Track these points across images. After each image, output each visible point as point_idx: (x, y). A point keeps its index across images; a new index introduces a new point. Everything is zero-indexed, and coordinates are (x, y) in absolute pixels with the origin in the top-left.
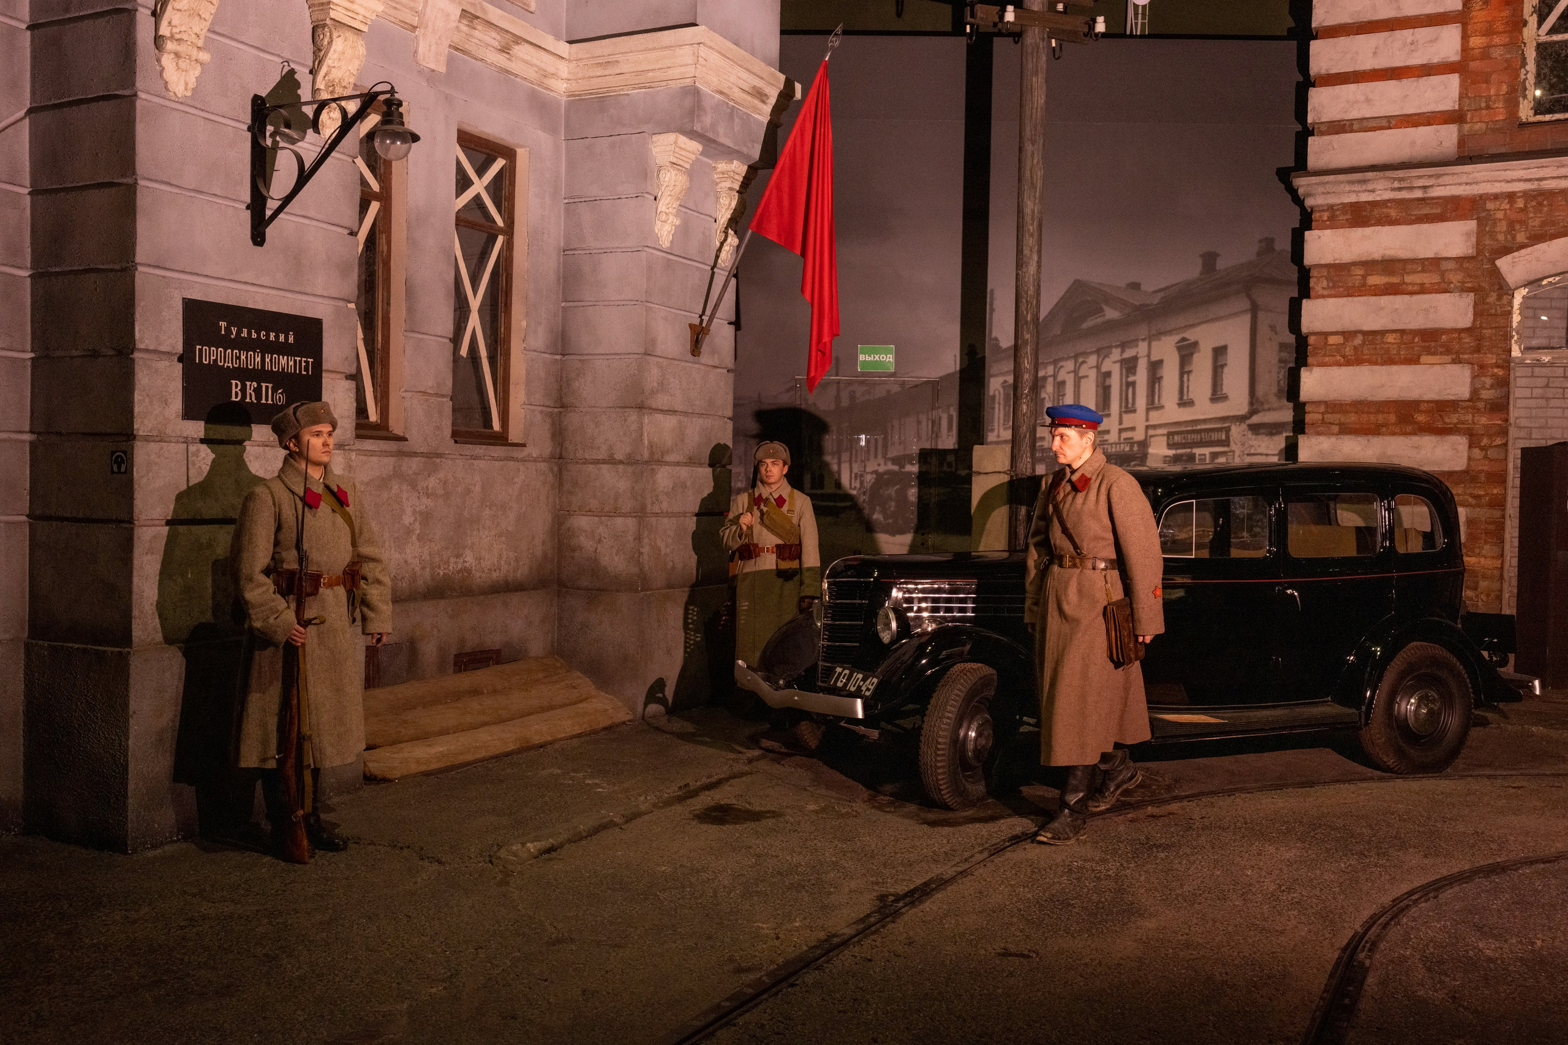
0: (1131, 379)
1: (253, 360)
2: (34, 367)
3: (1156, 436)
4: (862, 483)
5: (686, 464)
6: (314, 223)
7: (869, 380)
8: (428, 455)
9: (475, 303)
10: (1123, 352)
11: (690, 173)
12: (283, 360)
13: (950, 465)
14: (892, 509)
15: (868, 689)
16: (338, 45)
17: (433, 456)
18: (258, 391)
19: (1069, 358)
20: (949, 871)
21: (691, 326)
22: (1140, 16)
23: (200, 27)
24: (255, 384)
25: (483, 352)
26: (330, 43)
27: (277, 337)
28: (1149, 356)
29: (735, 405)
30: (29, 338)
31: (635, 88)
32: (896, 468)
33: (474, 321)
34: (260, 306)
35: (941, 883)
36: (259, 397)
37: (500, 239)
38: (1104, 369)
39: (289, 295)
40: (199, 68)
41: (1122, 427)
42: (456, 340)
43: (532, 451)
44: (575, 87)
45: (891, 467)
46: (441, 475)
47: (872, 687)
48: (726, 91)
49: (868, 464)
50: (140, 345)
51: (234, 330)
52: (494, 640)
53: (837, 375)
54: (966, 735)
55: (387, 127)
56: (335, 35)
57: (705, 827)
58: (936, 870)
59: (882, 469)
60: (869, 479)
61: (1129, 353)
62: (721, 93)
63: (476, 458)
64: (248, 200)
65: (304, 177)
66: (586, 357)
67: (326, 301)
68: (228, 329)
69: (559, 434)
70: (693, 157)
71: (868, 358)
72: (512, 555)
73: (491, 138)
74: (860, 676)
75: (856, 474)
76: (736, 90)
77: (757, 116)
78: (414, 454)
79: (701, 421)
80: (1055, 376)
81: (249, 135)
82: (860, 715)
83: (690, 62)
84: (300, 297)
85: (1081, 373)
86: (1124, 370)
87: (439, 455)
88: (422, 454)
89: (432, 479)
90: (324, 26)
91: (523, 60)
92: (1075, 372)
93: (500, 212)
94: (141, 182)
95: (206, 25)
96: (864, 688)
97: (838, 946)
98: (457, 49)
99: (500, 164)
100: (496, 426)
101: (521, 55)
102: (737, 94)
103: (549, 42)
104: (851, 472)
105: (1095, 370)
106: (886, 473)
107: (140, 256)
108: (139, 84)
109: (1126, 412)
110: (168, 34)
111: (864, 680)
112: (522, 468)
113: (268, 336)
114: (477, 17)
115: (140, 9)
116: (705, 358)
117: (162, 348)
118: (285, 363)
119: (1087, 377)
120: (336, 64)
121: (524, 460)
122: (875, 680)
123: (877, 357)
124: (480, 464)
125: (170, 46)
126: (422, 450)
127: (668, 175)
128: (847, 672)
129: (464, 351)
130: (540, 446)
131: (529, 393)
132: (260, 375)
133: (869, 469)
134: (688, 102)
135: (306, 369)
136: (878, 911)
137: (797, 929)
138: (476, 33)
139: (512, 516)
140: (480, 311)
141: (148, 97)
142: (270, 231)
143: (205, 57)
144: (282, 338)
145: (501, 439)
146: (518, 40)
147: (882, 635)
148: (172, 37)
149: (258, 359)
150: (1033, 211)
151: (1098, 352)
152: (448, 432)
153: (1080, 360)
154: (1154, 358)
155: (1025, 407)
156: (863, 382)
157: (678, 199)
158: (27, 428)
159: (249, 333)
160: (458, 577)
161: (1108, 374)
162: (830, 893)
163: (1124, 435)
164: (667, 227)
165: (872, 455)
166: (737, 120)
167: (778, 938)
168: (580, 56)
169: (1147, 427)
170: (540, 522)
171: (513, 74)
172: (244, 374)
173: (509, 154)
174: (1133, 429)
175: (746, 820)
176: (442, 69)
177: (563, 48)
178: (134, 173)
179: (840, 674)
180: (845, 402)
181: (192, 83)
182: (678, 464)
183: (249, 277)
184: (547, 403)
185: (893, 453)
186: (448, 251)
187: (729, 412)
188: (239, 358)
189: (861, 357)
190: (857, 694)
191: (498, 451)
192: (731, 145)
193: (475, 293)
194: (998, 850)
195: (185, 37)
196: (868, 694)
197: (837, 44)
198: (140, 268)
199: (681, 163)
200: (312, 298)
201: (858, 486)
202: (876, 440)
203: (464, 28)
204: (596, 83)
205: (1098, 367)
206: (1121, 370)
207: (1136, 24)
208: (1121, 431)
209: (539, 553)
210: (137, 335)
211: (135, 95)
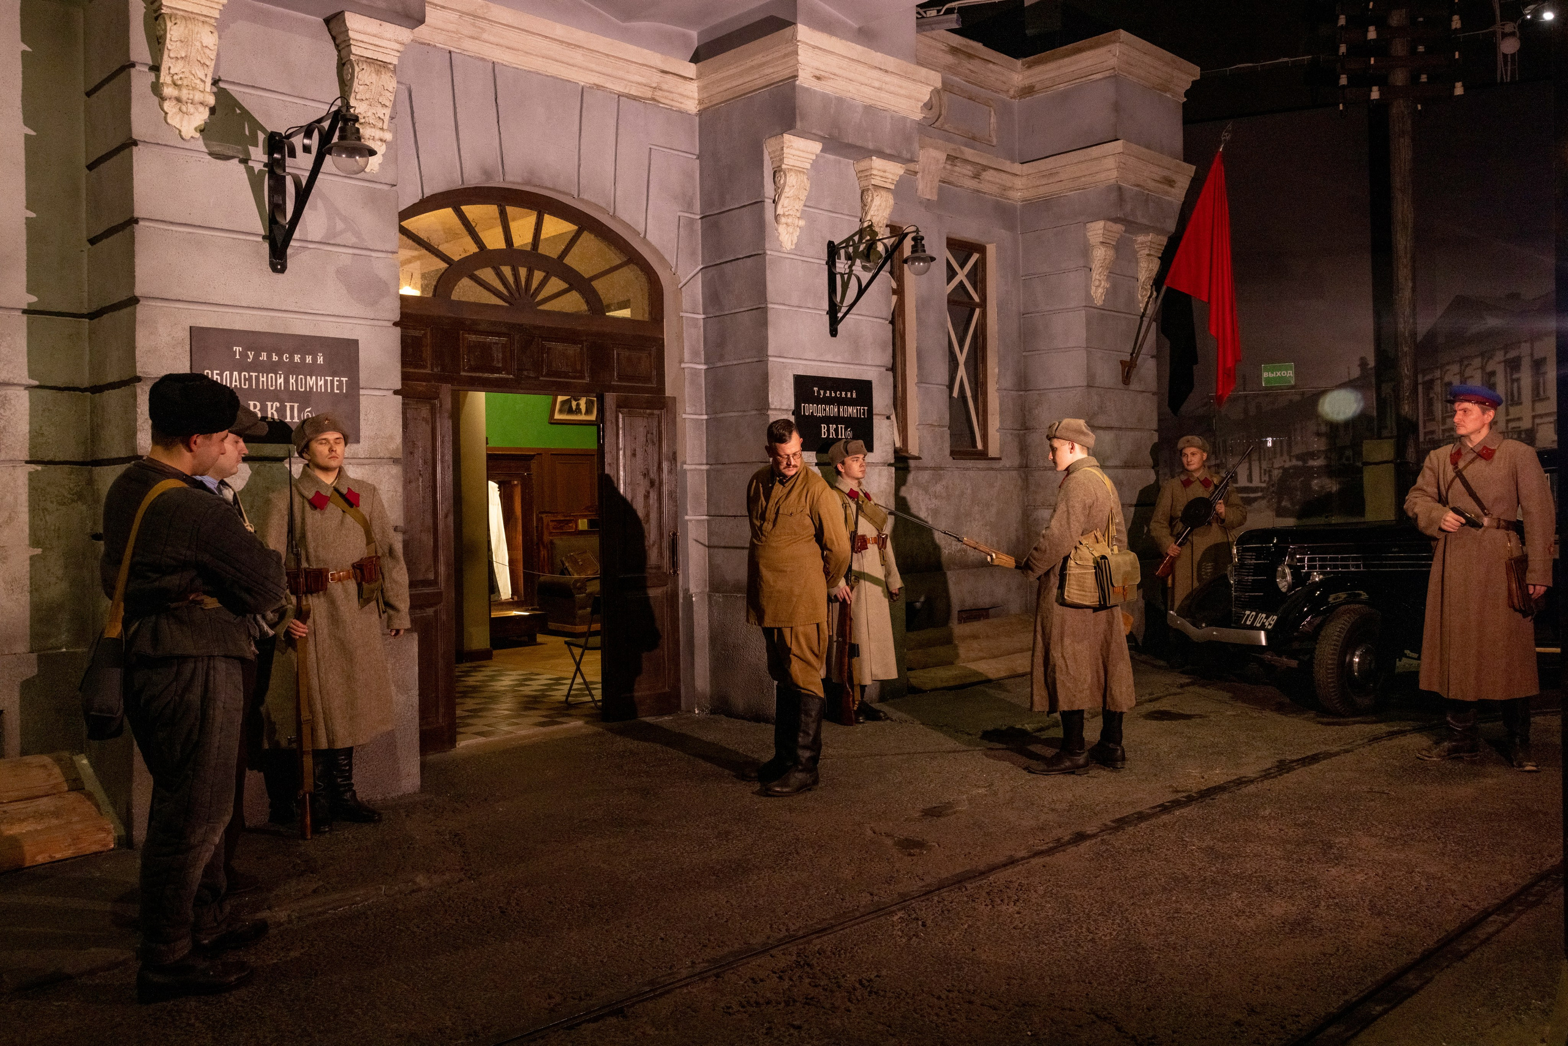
0: (1515, 376)
1: (832, 410)
2: (707, 423)
3: (1541, 424)
4: (1270, 476)
5: (1122, 467)
6: (865, 318)
7: (1272, 393)
8: (934, 469)
9: (962, 358)
10: (1506, 353)
11: (1117, 248)
12: (850, 409)
13: (1348, 459)
14: (1298, 497)
15: (1270, 624)
16: (877, 201)
17: (937, 469)
18: (836, 430)
19: (1454, 362)
20: (1335, 749)
21: (1122, 362)
22: (1509, 64)
23: (799, 205)
24: (835, 426)
25: (969, 393)
26: (872, 201)
27: (846, 394)
28: (1532, 355)
29: (1159, 420)
30: (704, 406)
31: (1071, 191)
32: (1300, 463)
33: (962, 372)
34: (836, 376)
35: (1328, 755)
36: (837, 434)
37: (977, 311)
38: (1489, 369)
39: (852, 366)
40: (798, 229)
41: (1509, 418)
42: (951, 387)
43: (1006, 463)
44: (1029, 194)
45: (1295, 462)
46: (944, 483)
47: (1272, 623)
48: (1142, 183)
49: (1275, 461)
50: (772, 407)
51: (822, 392)
52: (984, 601)
53: (1245, 390)
54: (1351, 661)
55: (916, 255)
56: (875, 194)
57: (1149, 722)
58: (1324, 748)
59: (1287, 465)
60: (1276, 473)
61: (1512, 354)
62: (1138, 186)
63: (967, 469)
64: (827, 308)
65: (861, 292)
66: (1042, 392)
67: (874, 368)
68: (818, 392)
69: (1024, 449)
70: (1118, 236)
71: (1271, 375)
72: (995, 539)
73: (969, 240)
74: (1264, 615)
75: (1265, 470)
76: (1149, 181)
77: (1167, 198)
78: (926, 469)
79: (1132, 433)
80: (1442, 379)
81: (826, 267)
82: (1264, 643)
83: (1113, 167)
84: (858, 367)
85: (1467, 374)
86: (1508, 370)
87: (941, 469)
88: (932, 468)
89: (938, 485)
90: (868, 190)
91: (989, 181)
92: (1461, 373)
93: (976, 291)
94: (770, 306)
95: (802, 203)
96: (1267, 624)
97: (1246, 782)
98: (944, 182)
99: (975, 257)
100: (980, 446)
101: (987, 178)
102: (1151, 184)
103: (1007, 165)
104: (1260, 468)
105: (1479, 371)
106: (1290, 468)
107: (771, 350)
108: (767, 246)
109: (1512, 405)
110: (781, 213)
111: (1267, 618)
112: (999, 475)
113: (841, 394)
114: (957, 158)
115: (766, 200)
116: (1134, 386)
117: (784, 407)
118: (852, 411)
119: (1472, 377)
120: (876, 213)
121: (999, 470)
122: (1275, 617)
123: (1279, 374)
124: (971, 473)
125: (783, 220)
126: (930, 465)
127: (1099, 251)
128: (1254, 613)
129: (955, 394)
130: (1012, 460)
131: (1001, 422)
132: (837, 420)
133: (1276, 466)
134: (1113, 196)
135: (864, 414)
136: (1277, 767)
137: (1217, 774)
138: (957, 169)
139: (994, 510)
140: (966, 363)
141: (772, 253)
142: (840, 327)
143: (802, 223)
144: (849, 395)
145: (983, 455)
146: (985, 168)
147: (1280, 586)
148: (784, 215)
149: (836, 410)
150: (1406, 247)
151: (1482, 355)
152: (947, 452)
153: (1466, 363)
154: (1536, 357)
155: (1407, 407)
156: (1267, 395)
157: (1107, 268)
158: (705, 462)
159: (831, 394)
160: (958, 555)
161: (1493, 374)
162: (1242, 757)
163: (1512, 425)
164: (1100, 290)
165: (1278, 456)
166: (1151, 204)
167: (1203, 778)
168: (1030, 172)
169: (1534, 417)
170: (1014, 515)
171: (982, 192)
172: (828, 420)
173: (981, 249)
174: (1519, 419)
175: (1179, 719)
176: (935, 198)
177: (1017, 168)
178: (766, 301)
179: (1249, 615)
180: (1252, 411)
181: (795, 240)
182: (1116, 467)
183: (829, 357)
184: (1015, 427)
185: (1297, 450)
186: (943, 325)
187: (1155, 426)
188: (825, 410)
189: (1265, 375)
190: (1262, 627)
191: (981, 464)
192: (1147, 223)
193: (961, 351)
194: (1376, 739)
195: (791, 212)
196: (1270, 627)
197: (1228, 138)
198: (770, 359)
199: (1108, 241)
200: (865, 367)
201: (1267, 479)
202: (1281, 442)
203: (949, 167)
204: (1042, 191)
205: (1483, 368)
206: (1505, 371)
207: (1506, 71)
208: (1508, 421)
209: (1013, 537)
210: (770, 400)
211: (765, 253)
